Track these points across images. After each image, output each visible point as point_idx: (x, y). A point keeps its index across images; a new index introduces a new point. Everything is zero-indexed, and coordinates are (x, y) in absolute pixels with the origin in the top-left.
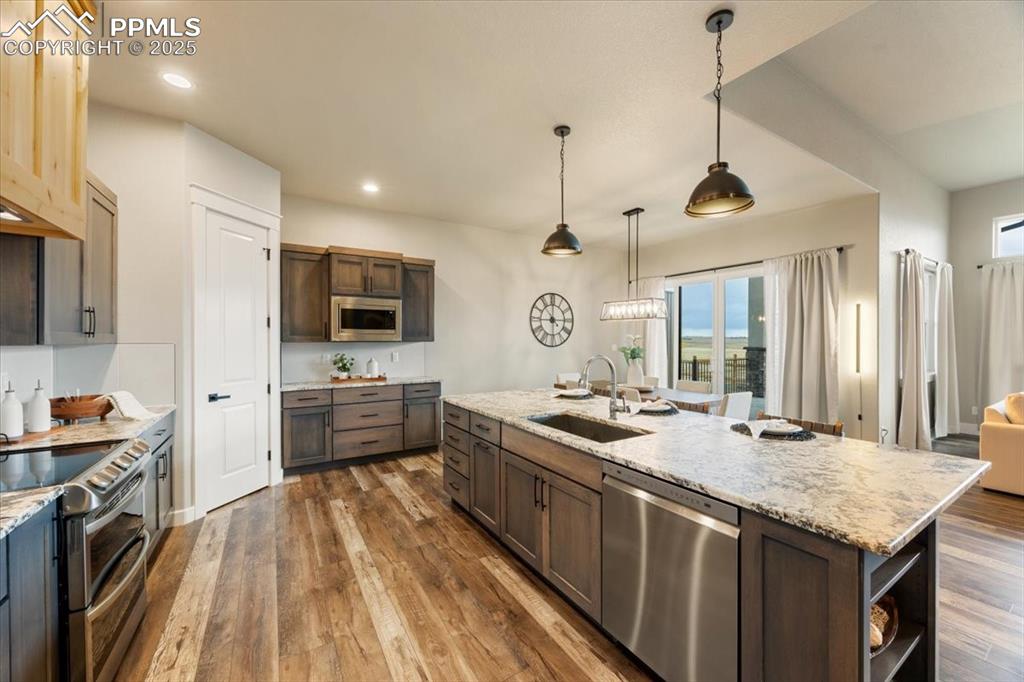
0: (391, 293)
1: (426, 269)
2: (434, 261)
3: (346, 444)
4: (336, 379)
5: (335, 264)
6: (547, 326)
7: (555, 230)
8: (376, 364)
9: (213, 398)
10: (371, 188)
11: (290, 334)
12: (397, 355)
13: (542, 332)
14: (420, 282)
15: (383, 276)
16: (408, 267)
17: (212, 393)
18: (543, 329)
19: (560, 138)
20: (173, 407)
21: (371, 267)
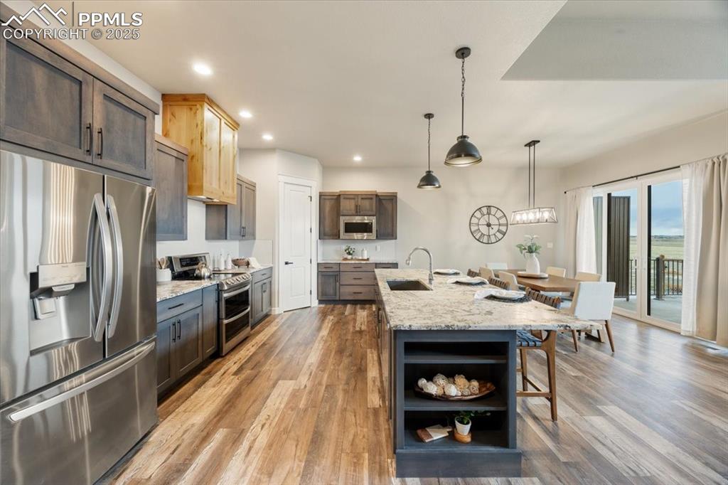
0: (370, 213)
1: (393, 198)
2: (396, 193)
3: (346, 293)
4: (346, 259)
5: (342, 200)
6: (484, 229)
7: (425, 174)
8: (365, 252)
9: (286, 263)
10: (357, 159)
11: (323, 235)
12: (379, 247)
13: (480, 233)
14: (388, 206)
15: (366, 204)
16: (381, 198)
17: (287, 261)
18: (480, 231)
19: (428, 120)
20: (271, 265)
21: (359, 200)
